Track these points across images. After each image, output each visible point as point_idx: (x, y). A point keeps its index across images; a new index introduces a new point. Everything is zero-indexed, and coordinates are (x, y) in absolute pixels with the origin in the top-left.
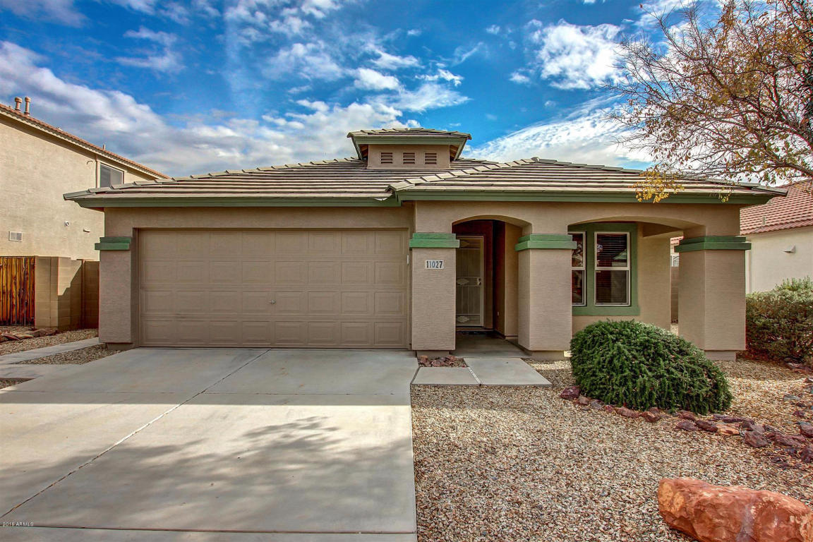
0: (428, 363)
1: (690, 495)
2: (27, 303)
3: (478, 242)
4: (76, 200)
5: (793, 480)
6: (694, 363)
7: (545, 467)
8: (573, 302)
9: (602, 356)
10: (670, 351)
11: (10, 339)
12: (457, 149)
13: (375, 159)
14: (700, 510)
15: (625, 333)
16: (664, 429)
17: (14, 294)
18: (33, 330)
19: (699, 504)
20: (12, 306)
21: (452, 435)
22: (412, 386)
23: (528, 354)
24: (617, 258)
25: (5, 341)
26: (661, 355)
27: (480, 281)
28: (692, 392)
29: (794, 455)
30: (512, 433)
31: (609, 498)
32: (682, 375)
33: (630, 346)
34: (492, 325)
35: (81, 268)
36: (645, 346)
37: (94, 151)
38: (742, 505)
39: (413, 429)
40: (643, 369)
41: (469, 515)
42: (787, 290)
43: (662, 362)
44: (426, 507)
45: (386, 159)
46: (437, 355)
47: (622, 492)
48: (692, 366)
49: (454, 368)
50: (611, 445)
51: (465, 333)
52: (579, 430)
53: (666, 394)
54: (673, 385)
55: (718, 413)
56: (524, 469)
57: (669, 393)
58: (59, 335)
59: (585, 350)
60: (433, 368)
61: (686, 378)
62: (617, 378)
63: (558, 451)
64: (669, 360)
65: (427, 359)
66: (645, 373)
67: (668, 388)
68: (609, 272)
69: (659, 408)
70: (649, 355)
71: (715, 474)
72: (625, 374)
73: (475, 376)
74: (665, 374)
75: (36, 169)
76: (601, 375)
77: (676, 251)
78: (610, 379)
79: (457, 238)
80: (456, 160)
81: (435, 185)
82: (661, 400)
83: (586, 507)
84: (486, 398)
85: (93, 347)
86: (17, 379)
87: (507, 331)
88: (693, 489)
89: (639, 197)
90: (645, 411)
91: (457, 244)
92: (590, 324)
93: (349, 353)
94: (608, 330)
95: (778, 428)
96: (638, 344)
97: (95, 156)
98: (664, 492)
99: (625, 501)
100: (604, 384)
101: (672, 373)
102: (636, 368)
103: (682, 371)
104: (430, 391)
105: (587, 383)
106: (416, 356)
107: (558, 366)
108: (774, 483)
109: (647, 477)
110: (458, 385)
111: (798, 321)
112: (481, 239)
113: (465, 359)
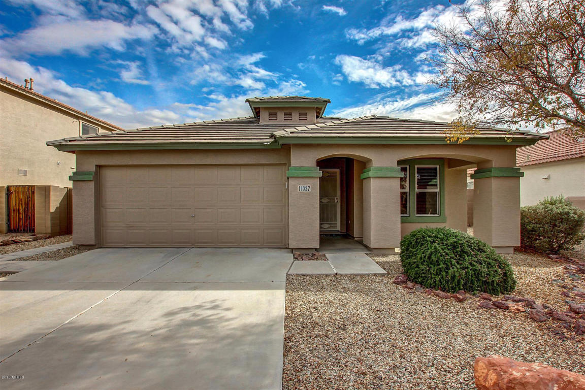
0: (300, 257)
1: (502, 373)
2: (30, 217)
3: (336, 173)
4: (55, 146)
5: (571, 350)
6: (489, 258)
7: (383, 341)
8: (401, 214)
9: (423, 253)
10: (472, 249)
11: (16, 242)
12: (321, 110)
13: (264, 116)
14: (511, 387)
15: (439, 236)
16: (470, 307)
17: (21, 211)
18: (34, 235)
19: (510, 381)
20: (20, 219)
21: (315, 315)
22: (288, 275)
23: (370, 251)
24: (430, 183)
25: (12, 243)
26: (466, 252)
27: (337, 200)
28: (489, 279)
29: (569, 328)
30: (359, 313)
31: (433, 369)
32: (481, 267)
33: (443, 245)
34: (345, 230)
35: (67, 193)
36: (454, 246)
37: (77, 115)
38: (546, 383)
39: (286, 310)
40: (453, 263)
41: (324, 386)
42: (548, 205)
43: (466, 258)
44: (291, 379)
45: (273, 116)
46: (307, 252)
47: (443, 363)
48: (488, 260)
49: (318, 261)
50: (432, 321)
51: (327, 235)
52: (408, 309)
53: (470, 280)
54: (475, 274)
55: (507, 294)
56: (367, 343)
57: (472, 280)
58: (51, 239)
59: (411, 249)
60: (304, 261)
61: (484, 269)
62: (434, 269)
63: (393, 327)
64: (472, 256)
65: (299, 255)
66: (455, 265)
67: (472, 276)
68: (425, 193)
69: (465, 291)
70: (457, 252)
71: (512, 345)
72: (441, 266)
73: (333, 267)
74: (469, 266)
75: (36, 126)
76: (423, 267)
77: (471, 178)
78: (429, 270)
79: (320, 170)
80: (321, 118)
81: (304, 133)
82: (466, 285)
83: (416, 376)
84: (340, 284)
85: (70, 247)
86: (8, 272)
87: (356, 234)
88: (504, 368)
89: (447, 141)
90: (455, 294)
91: (320, 174)
92: (415, 230)
93: (246, 250)
94: (427, 234)
95: (552, 305)
96: (449, 244)
97: (78, 118)
98: (479, 368)
99: (446, 371)
100: (425, 274)
101: (474, 266)
102: (448, 262)
103: (481, 264)
104: (300, 279)
105: (412, 273)
106: (292, 253)
107: (391, 258)
108: (557, 353)
109: (461, 348)
110: (320, 274)
111: (556, 226)
112: (338, 171)
113: (326, 255)
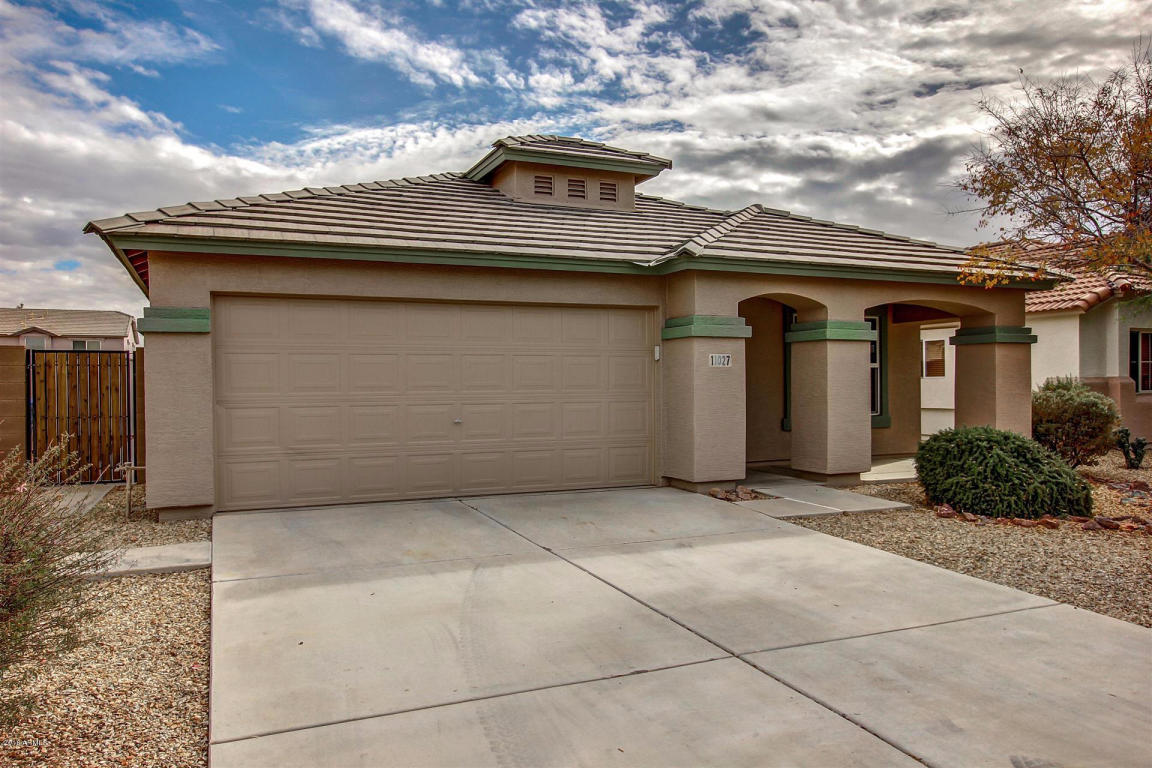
13: (524, 184)
16: (1073, 532)
45: (542, 186)
73: (818, 505)
79: (748, 325)
90: (1042, 519)
91: (748, 332)
104: (804, 522)
110: (820, 515)
